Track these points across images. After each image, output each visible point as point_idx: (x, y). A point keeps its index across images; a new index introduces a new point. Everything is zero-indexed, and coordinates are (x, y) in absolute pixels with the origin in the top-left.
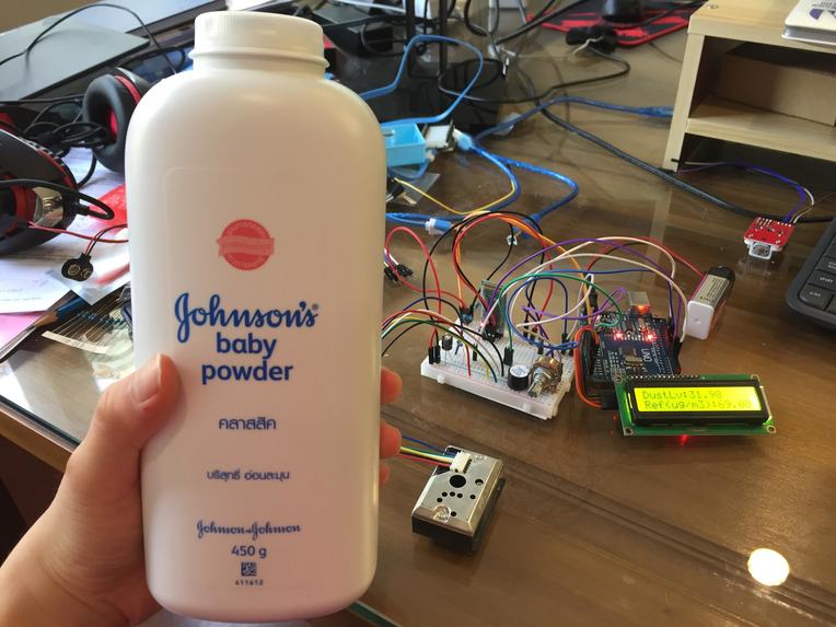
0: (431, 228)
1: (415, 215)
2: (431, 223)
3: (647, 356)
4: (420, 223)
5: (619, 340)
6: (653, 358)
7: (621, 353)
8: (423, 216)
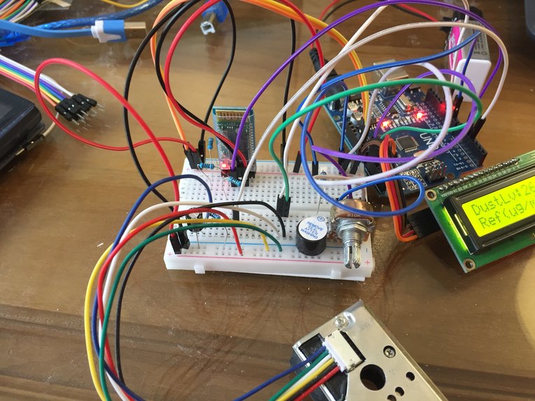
0: (100, 33)
1: (74, 21)
2: (98, 27)
3: (429, 142)
4: (84, 29)
5: (388, 129)
8: (84, 20)
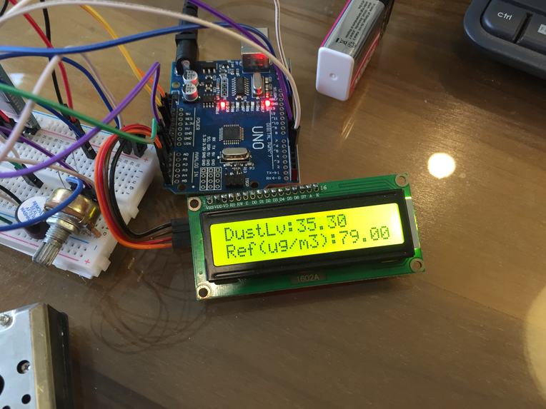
3: (258, 138)
5: (222, 112)
6: (266, 142)
7: (221, 138)
